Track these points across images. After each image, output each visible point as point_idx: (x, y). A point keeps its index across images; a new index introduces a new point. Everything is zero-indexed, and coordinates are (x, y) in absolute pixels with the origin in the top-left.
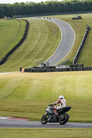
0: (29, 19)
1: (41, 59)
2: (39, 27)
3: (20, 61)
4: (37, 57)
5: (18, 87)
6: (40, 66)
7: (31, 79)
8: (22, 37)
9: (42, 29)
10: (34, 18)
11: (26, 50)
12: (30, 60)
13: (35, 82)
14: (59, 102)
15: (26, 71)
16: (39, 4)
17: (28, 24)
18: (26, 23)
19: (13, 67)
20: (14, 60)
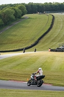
0: (54, 14)
1: (62, 43)
2: (62, 20)
3: (48, 43)
4: (59, 41)
5: (46, 62)
6: (61, 47)
7: (55, 57)
8: (49, 27)
9: (63, 22)
10: (58, 14)
11: (52, 36)
12: (54, 43)
13: (58, 59)
14: (38, 72)
15: (52, 50)
16: (62, 4)
17: (54, 18)
18: (52, 17)
19: (42, 48)
20: (43, 43)
